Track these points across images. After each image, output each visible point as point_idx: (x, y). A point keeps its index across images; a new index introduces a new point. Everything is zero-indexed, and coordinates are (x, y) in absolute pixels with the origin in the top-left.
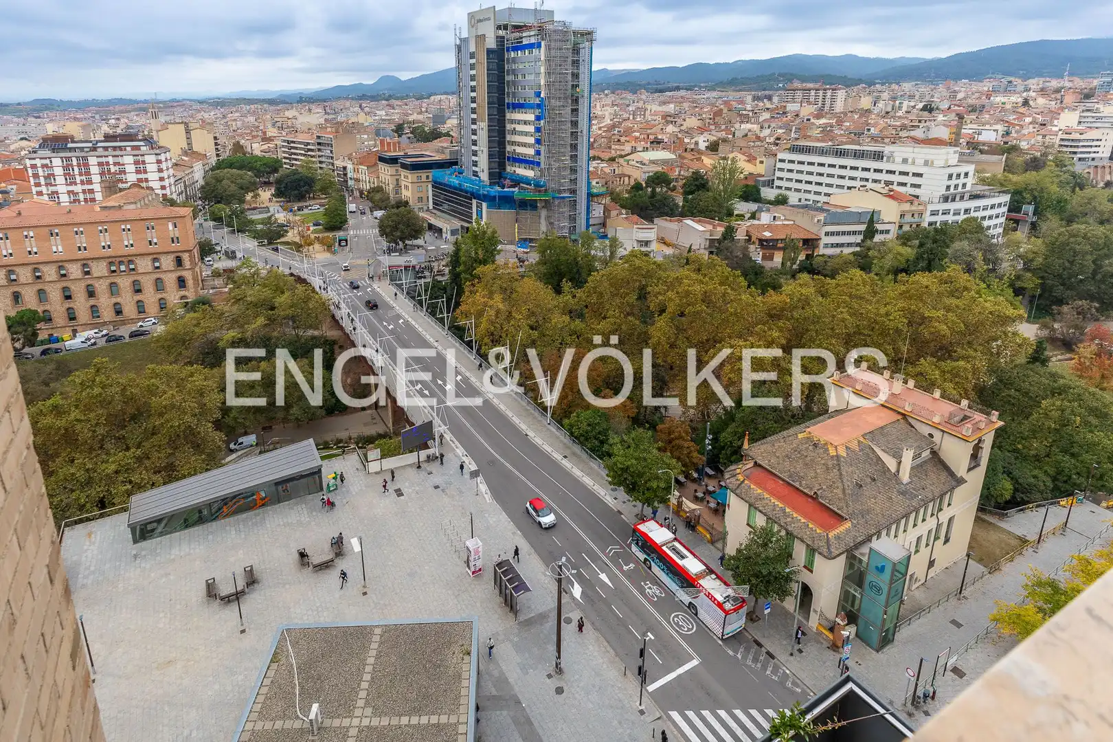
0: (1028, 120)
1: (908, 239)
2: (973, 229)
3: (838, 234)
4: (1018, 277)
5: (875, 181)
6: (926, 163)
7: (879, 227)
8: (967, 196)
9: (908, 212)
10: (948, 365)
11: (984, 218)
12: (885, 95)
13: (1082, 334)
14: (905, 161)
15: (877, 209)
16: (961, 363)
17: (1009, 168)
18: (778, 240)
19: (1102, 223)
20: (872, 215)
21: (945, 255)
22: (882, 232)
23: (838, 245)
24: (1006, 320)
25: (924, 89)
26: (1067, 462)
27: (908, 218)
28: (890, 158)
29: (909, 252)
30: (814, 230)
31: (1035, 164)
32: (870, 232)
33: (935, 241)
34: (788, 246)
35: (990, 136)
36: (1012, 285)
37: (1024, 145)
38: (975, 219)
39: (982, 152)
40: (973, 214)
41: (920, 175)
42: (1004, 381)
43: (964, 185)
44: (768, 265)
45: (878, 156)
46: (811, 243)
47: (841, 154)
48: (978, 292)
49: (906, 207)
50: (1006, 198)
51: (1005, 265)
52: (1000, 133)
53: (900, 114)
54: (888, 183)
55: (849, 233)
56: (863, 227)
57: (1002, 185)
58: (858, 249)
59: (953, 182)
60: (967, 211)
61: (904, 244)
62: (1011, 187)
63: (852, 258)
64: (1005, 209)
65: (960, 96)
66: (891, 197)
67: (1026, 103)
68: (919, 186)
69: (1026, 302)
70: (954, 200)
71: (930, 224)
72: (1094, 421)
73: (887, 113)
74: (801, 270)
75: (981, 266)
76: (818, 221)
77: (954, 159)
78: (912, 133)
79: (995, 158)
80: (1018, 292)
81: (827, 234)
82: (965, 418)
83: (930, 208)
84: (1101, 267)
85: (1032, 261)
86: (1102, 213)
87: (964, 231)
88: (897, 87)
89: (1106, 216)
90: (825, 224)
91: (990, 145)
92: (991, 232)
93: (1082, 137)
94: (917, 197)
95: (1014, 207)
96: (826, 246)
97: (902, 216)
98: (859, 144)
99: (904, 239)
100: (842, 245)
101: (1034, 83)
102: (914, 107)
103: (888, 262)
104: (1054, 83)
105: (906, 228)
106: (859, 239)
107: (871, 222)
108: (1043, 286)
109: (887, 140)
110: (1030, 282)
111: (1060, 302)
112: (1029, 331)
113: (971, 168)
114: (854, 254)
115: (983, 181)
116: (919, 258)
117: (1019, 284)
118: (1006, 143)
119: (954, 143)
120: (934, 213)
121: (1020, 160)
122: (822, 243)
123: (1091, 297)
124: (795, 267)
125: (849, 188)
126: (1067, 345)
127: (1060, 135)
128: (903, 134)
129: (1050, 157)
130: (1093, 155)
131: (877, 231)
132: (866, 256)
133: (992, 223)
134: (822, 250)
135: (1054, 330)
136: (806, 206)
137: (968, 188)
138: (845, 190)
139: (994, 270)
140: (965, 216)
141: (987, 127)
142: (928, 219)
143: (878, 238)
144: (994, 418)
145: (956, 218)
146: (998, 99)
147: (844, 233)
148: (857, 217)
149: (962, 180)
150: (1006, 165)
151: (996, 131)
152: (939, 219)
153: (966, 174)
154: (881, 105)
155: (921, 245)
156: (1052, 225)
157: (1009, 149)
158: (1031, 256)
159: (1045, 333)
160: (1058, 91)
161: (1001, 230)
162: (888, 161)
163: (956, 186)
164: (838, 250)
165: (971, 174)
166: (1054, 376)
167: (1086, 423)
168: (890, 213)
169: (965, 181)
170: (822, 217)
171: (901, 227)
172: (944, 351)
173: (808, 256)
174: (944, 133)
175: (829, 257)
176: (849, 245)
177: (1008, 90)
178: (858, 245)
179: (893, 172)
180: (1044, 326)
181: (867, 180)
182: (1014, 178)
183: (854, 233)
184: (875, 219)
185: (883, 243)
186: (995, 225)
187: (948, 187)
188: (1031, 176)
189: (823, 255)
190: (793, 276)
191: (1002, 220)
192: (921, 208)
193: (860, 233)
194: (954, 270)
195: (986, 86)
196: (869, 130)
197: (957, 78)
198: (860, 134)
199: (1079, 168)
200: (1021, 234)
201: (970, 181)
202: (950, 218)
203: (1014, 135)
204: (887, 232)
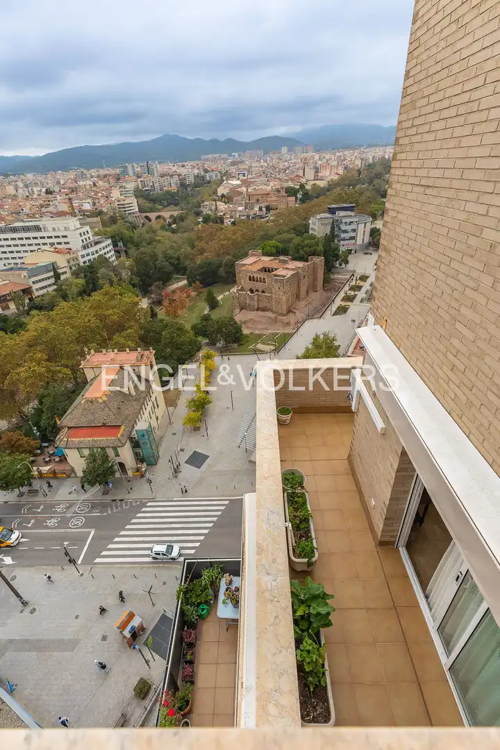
0: (100, 195)
1: (78, 274)
2: (103, 260)
3: (40, 281)
4: (131, 279)
5: (44, 244)
6: (66, 229)
7: (60, 271)
8: (93, 244)
9: (70, 259)
10: (125, 333)
11: (105, 254)
12: (20, 184)
13: (162, 296)
14: (54, 229)
15: (54, 261)
16: (129, 331)
17: (104, 224)
18: (5, 295)
19: (149, 244)
20: (53, 266)
21: (98, 278)
22: (63, 273)
23: (43, 288)
24: (136, 304)
25: (41, 178)
26: (179, 352)
27: (72, 263)
28: (46, 229)
29: (81, 281)
30: (25, 282)
31: (113, 220)
32: (57, 276)
33: (91, 273)
34: (14, 297)
35: (87, 207)
36: (131, 284)
37: (105, 210)
38: (102, 255)
39: (88, 216)
40: (100, 253)
41: (66, 237)
42: (148, 331)
43: (89, 238)
44: (7, 312)
45: (38, 229)
46: (27, 291)
47: (14, 230)
48: (121, 295)
49: (68, 256)
50: (109, 241)
51: (124, 274)
52: (91, 204)
53: (35, 196)
54: (52, 244)
55: (46, 279)
56: (52, 274)
57: (105, 234)
58: (55, 287)
59: (83, 237)
60: (97, 252)
61: (77, 277)
62: (109, 235)
63: (55, 293)
64: (111, 247)
65: (62, 182)
66: (57, 252)
67: (95, 185)
68: (68, 243)
69: (138, 289)
70: (88, 248)
71: (84, 262)
72: (179, 333)
73: (27, 196)
74: (31, 309)
75: (115, 279)
76: (24, 276)
77: (78, 225)
78: (49, 209)
79: (95, 219)
80: (134, 286)
81: (34, 283)
82: (142, 356)
83: (80, 254)
84: (156, 265)
85: (132, 269)
86: (147, 240)
87: (100, 263)
88: (23, 177)
89: (149, 241)
90: (30, 277)
91: (89, 211)
92: (111, 260)
93: (125, 202)
94: (70, 249)
95: (115, 245)
96: (37, 290)
97: (68, 262)
98: (22, 221)
99: (76, 274)
100: (46, 287)
101: (93, 172)
102: (41, 191)
103: (75, 290)
104: (102, 172)
105: (74, 268)
106: (52, 281)
107: (54, 270)
108: (141, 280)
109: (37, 216)
110: (136, 280)
111: (150, 286)
112: (144, 304)
113: (87, 228)
114: (55, 290)
115: (96, 234)
116: (87, 282)
117: (132, 282)
118: (96, 209)
119: (73, 214)
120: (83, 256)
121: (105, 218)
122: (34, 291)
123: (159, 279)
124: (25, 308)
125: (31, 251)
126: (159, 303)
127: (117, 203)
128: (44, 210)
129: (117, 215)
130: (132, 211)
131: (60, 274)
132: (62, 290)
133: (109, 255)
134: (37, 294)
135: (153, 298)
136: (11, 269)
137: (92, 239)
138: (30, 253)
139: (121, 278)
140: (97, 255)
141: (84, 201)
142: (82, 260)
143: (62, 277)
144: (152, 351)
145: (94, 256)
146: (81, 183)
147: (43, 280)
148: (45, 269)
149: (87, 236)
150: (102, 222)
151: (89, 203)
152: (86, 259)
153: (87, 232)
154: (20, 191)
155: (85, 277)
156: (132, 251)
157: (100, 213)
158: (131, 267)
159: (150, 301)
160: (105, 176)
161: (114, 258)
162: (45, 231)
163: (86, 239)
164: (44, 291)
165: (89, 231)
166: (161, 321)
167: (178, 335)
168: (61, 261)
169: (88, 235)
170: (24, 273)
171: (71, 268)
172: (120, 328)
173: (29, 299)
174: (65, 207)
175: (42, 296)
176: (49, 286)
177: (83, 176)
178: (54, 284)
179: (51, 237)
180: (149, 298)
181: (39, 244)
182: (108, 229)
183: (49, 278)
184: (55, 266)
185: (66, 280)
186: (111, 256)
187: (83, 241)
188: (114, 227)
189: (39, 296)
190: (28, 314)
191: (113, 252)
192: (75, 255)
193: (52, 277)
194: (107, 287)
195: (72, 175)
196: (22, 210)
197: (55, 170)
198: (18, 213)
199: (130, 219)
200: (123, 258)
201: (90, 235)
202: (91, 257)
203: (97, 204)
204: (66, 272)
